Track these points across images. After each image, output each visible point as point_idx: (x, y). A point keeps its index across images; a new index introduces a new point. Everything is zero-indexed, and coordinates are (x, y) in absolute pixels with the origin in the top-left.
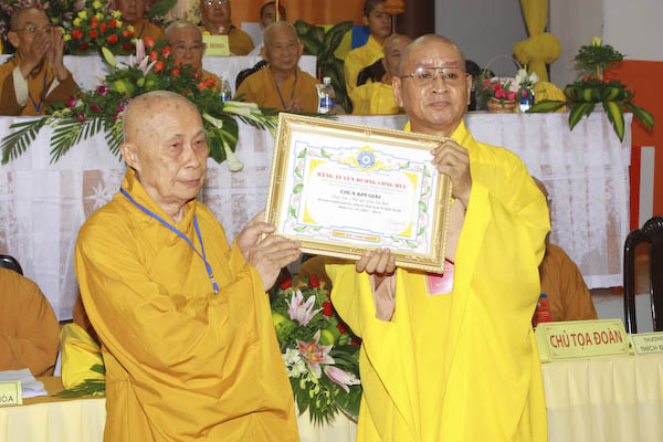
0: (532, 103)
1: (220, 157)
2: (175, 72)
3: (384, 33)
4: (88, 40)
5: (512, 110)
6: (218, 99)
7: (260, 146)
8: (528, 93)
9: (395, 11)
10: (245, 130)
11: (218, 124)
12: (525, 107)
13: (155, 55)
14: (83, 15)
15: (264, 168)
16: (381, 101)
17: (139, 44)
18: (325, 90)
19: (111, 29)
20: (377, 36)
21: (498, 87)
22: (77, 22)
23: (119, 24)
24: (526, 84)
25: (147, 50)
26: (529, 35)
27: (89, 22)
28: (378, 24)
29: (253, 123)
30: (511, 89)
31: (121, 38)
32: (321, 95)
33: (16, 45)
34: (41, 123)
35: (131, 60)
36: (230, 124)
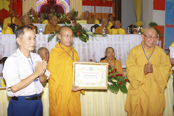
0: (141, 32)
1: (86, 42)
2: (78, 26)
3: (112, 20)
4: (62, 21)
5: (138, 34)
6: (85, 31)
7: (93, 40)
8: (141, 31)
9: (114, 17)
10: (90, 37)
11: (85, 36)
12: (140, 33)
13: (74, 23)
14: (62, 17)
15: (93, 44)
16: (114, 32)
17: (71, 21)
18: (104, 30)
19: (66, 19)
20: (111, 21)
21: (135, 30)
22: (61, 18)
23: (68, 18)
24: (140, 29)
25: (73, 23)
26: (137, 21)
27: (63, 18)
28: (111, 19)
29: (91, 36)
30: (138, 30)
31: (68, 21)
32: (103, 31)
33: (51, 22)
34: (54, 35)
35: (70, 24)
36: (88, 36)
